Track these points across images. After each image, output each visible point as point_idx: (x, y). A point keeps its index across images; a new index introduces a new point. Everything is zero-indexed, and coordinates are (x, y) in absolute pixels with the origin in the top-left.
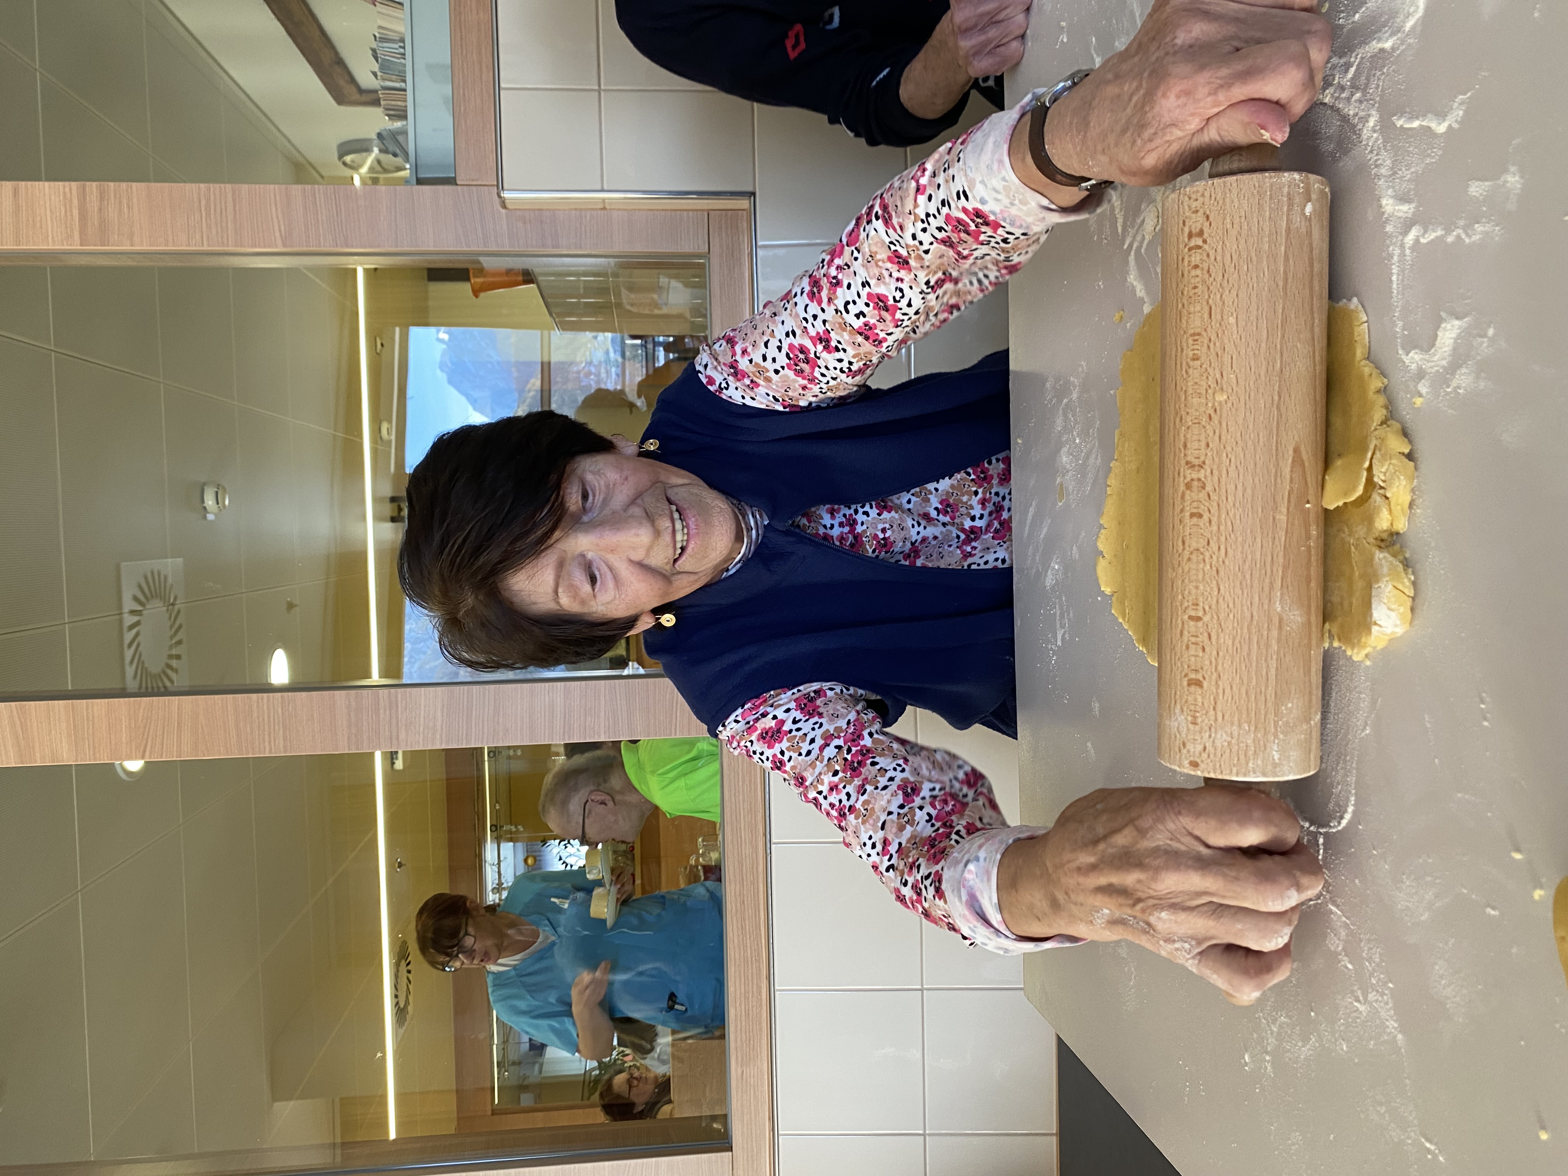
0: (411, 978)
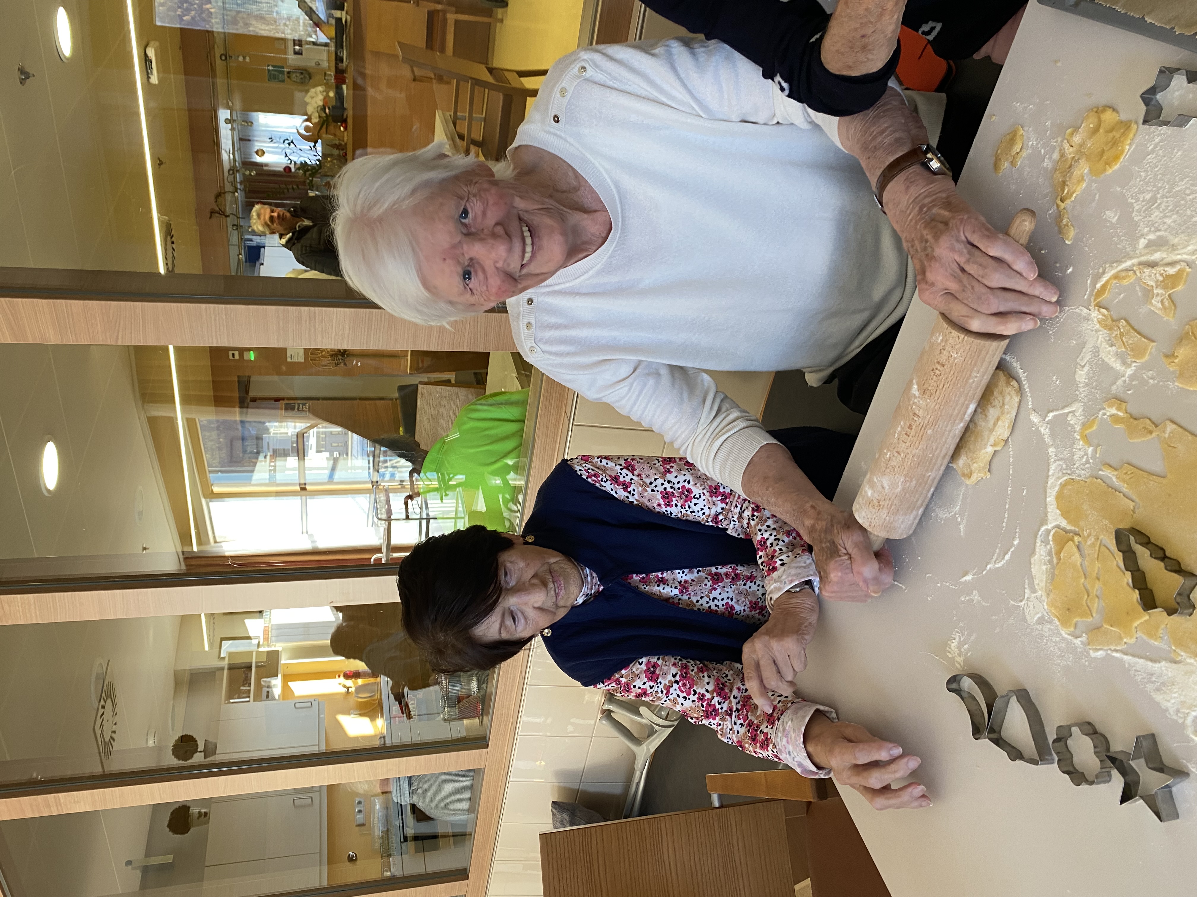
0: (174, 248)
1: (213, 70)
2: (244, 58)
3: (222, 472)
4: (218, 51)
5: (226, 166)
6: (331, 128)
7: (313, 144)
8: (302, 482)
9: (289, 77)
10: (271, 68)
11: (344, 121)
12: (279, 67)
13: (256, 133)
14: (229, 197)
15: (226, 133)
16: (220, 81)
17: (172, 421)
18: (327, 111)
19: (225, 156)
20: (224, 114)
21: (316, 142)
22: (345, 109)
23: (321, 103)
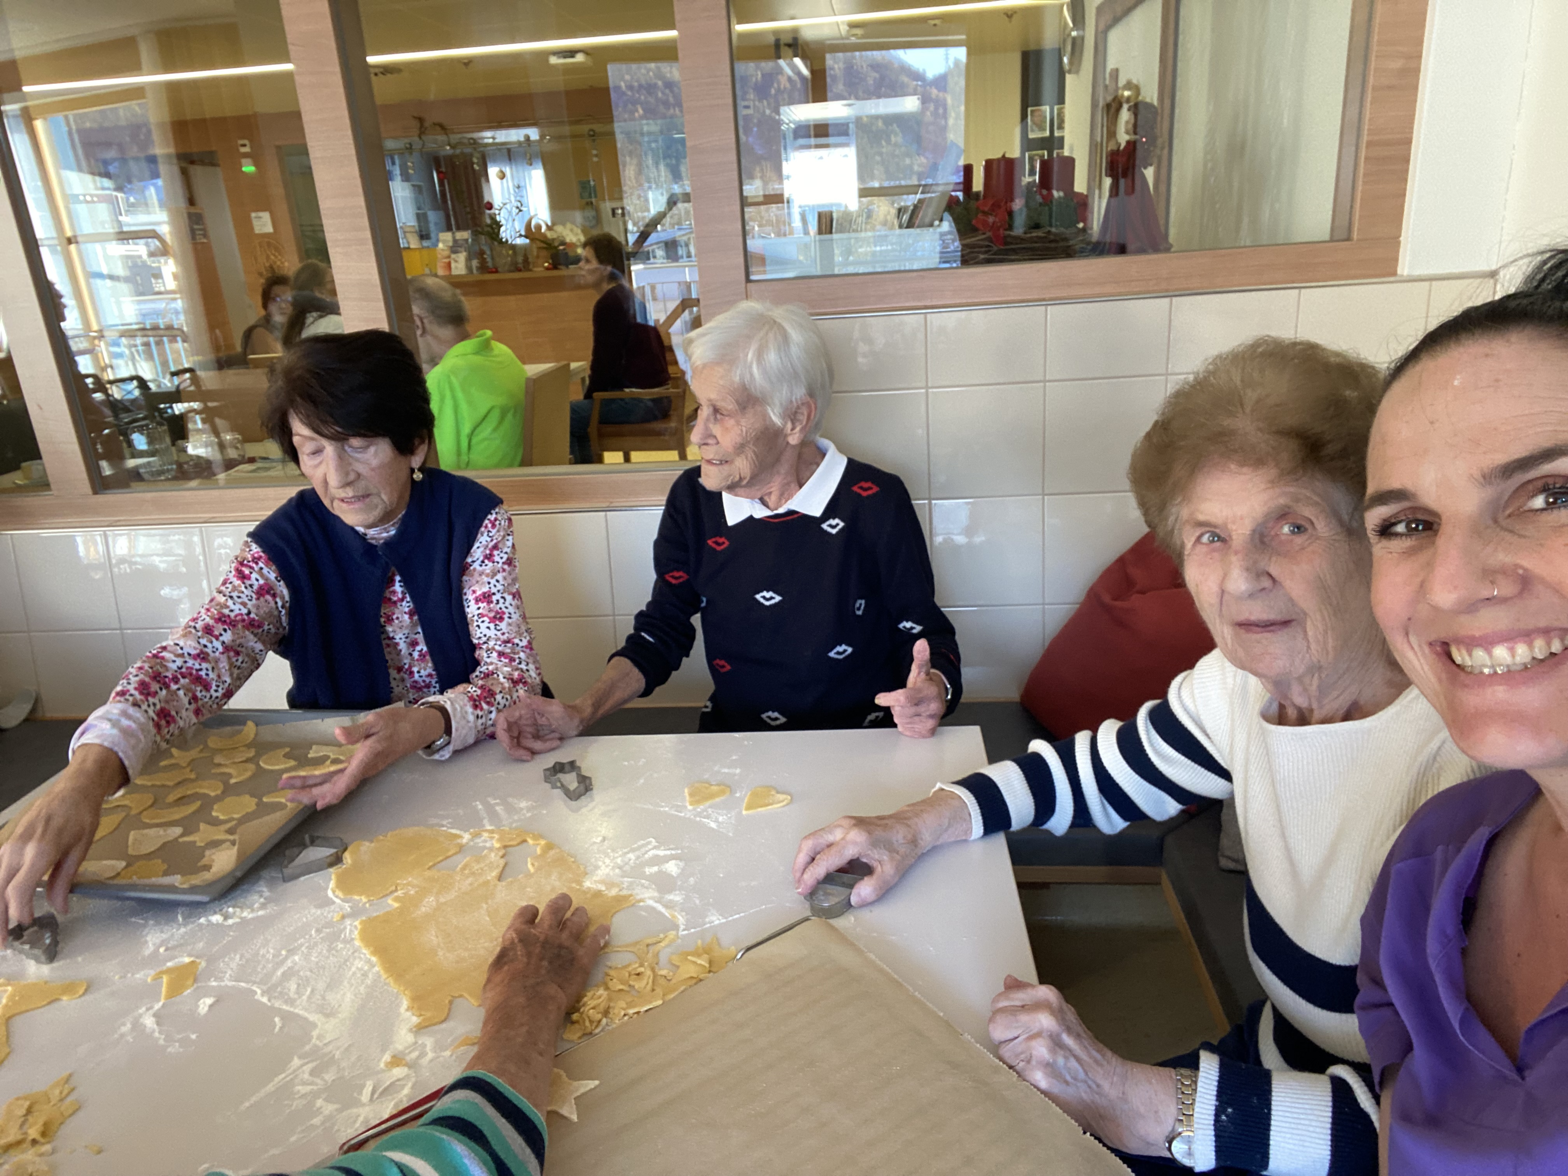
1: (578, 122)
2: (596, 156)
3: (70, 133)
4: (598, 127)
5: (476, 135)
6: (544, 253)
7: (523, 233)
8: (80, 239)
9: (587, 204)
10: (592, 183)
11: (555, 266)
12: (595, 191)
13: (520, 168)
14: (442, 138)
15: (513, 135)
16: (566, 130)
17: (135, 68)
18: (561, 248)
19: (488, 134)
20: (533, 133)
21: (526, 237)
22: (567, 267)
23: (568, 240)
